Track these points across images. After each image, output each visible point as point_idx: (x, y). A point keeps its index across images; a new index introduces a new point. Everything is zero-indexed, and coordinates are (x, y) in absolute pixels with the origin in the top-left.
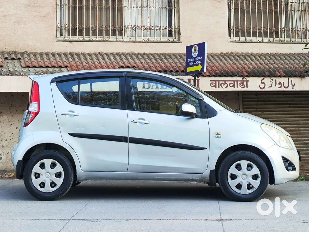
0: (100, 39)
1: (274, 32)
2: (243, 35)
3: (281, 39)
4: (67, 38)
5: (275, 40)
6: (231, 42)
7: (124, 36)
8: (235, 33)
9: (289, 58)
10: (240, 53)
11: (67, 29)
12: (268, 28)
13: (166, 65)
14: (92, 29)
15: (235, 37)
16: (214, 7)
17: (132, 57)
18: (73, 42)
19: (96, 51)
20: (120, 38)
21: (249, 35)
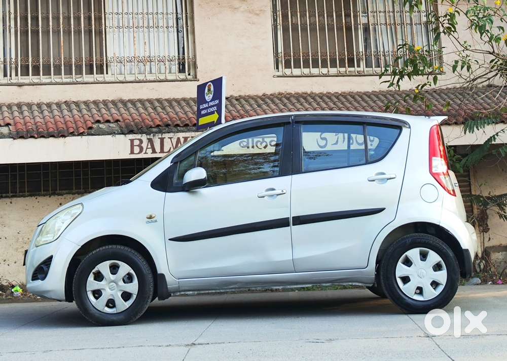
0: (68, 80)
1: (346, 58)
2: (297, 66)
3: (359, 69)
4: (14, 81)
5: (349, 71)
6: (278, 77)
7: (107, 73)
8: (285, 63)
9: (367, 99)
10: (293, 93)
11: (13, 66)
12: (337, 53)
13: (169, 117)
14: (54, 64)
15: (285, 68)
16: (250, 23)
17: (116, 107)
18: (23, 85)
19: (60, 99)
20: (100, 78)
21: (306, 65)
